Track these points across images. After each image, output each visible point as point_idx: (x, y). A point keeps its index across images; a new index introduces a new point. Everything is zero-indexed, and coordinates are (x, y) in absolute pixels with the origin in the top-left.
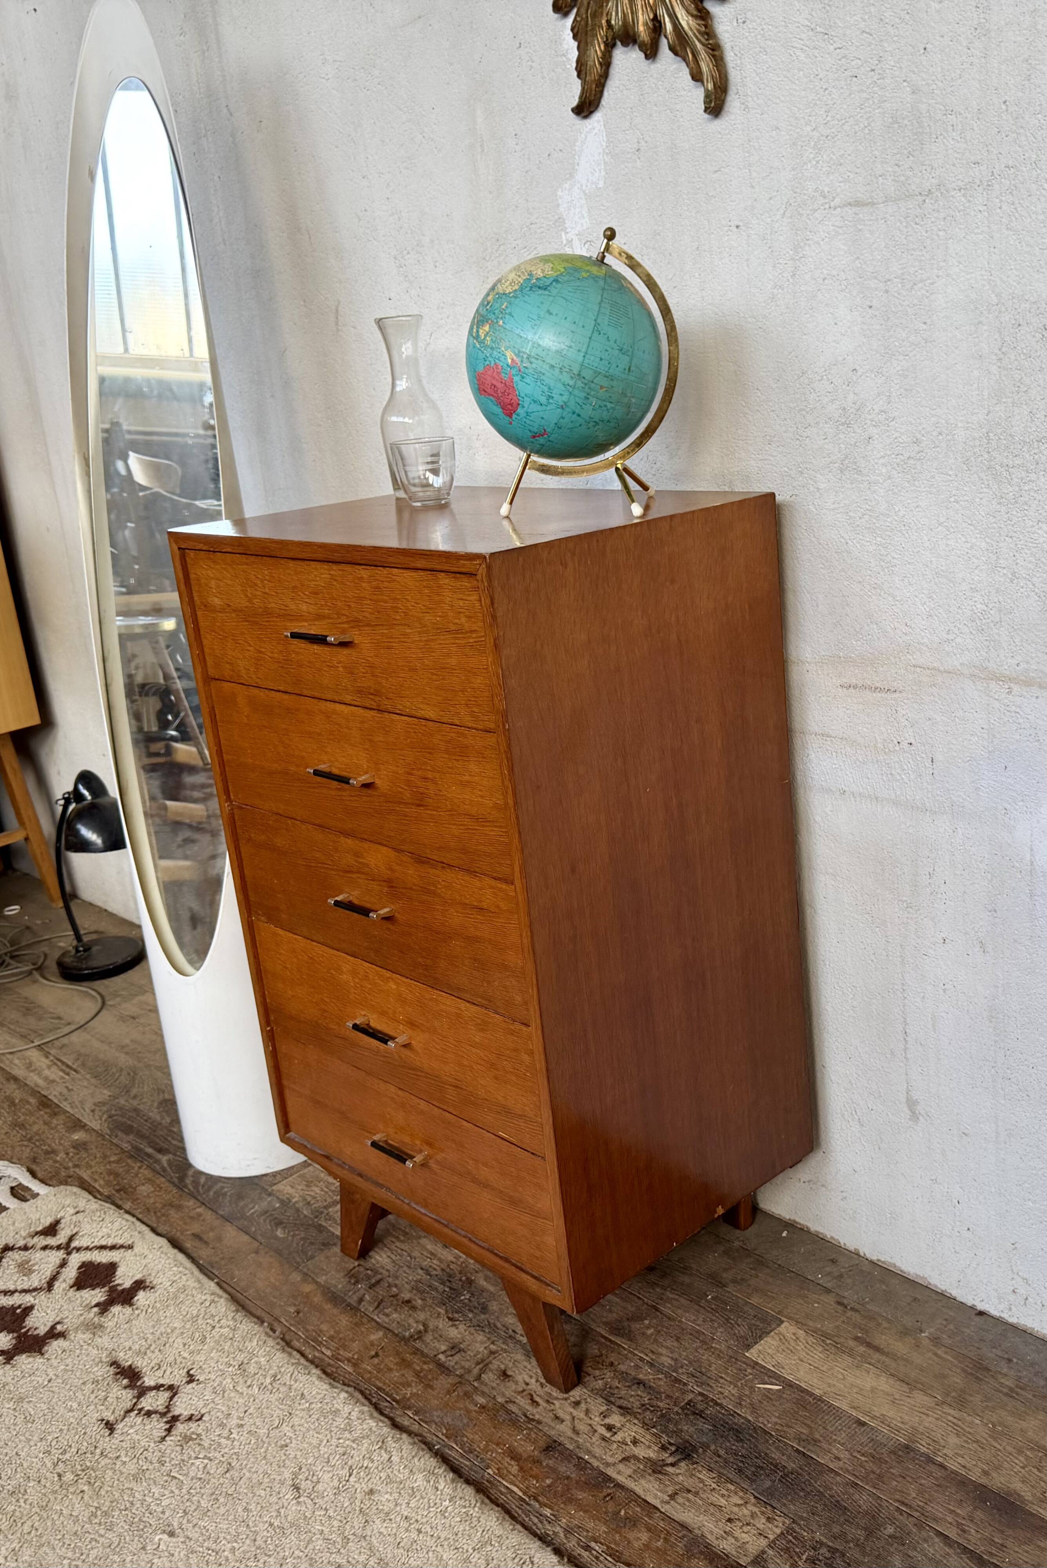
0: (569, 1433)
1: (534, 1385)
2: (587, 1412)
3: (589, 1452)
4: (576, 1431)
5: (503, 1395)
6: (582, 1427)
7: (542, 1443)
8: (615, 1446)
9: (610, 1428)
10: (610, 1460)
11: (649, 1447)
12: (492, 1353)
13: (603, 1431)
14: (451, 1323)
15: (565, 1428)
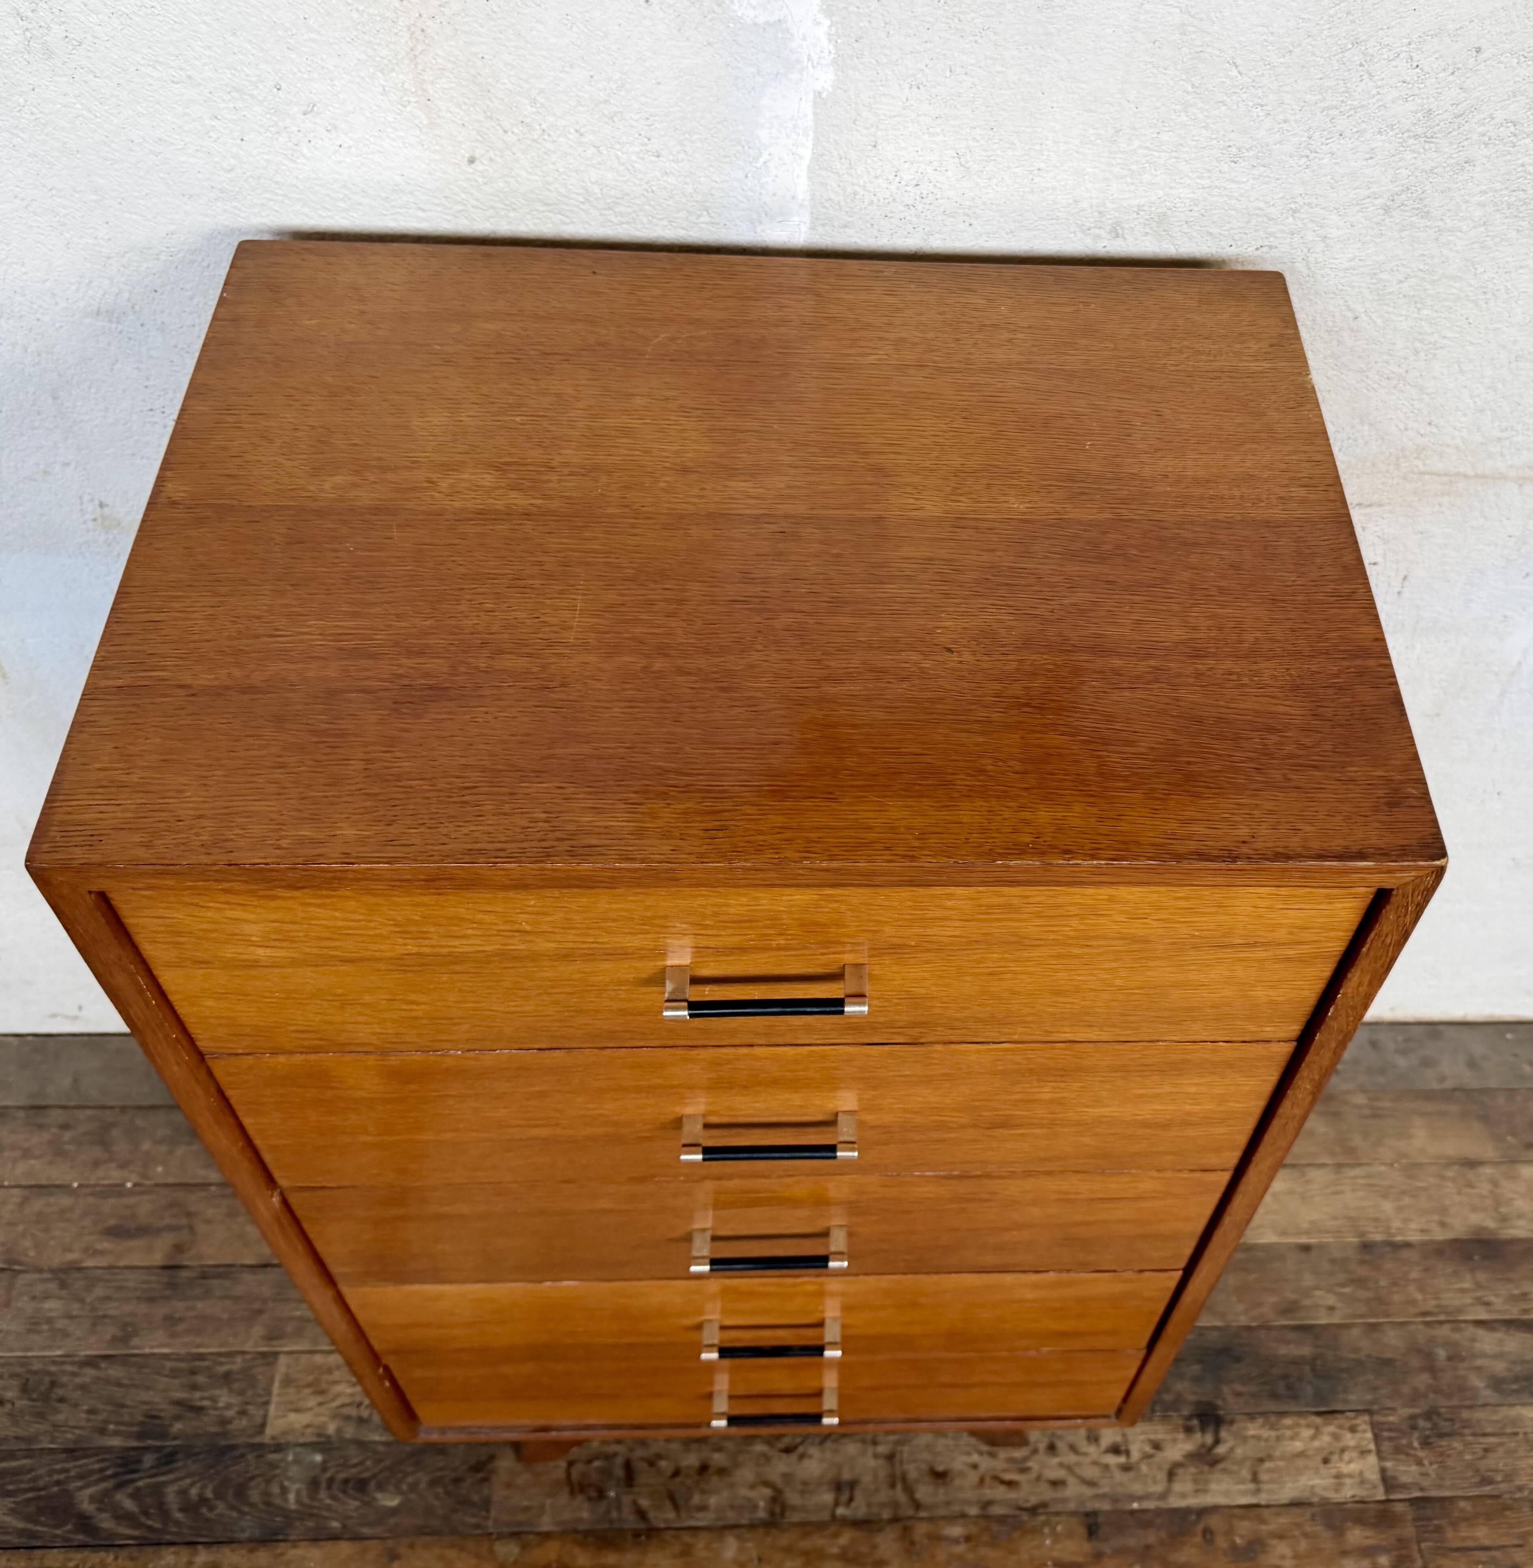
0: (1088, 1492)
1: (986, 1464)
2: (1073, 1448)
3: (1133, 1498)
4: (1091, 1484)
5: (968, 1503)
6: (1091, 1473)
7: (1082, 1531)
8: (1144, 1468)
9: (1115, 1450)
10: (1159, 1488)
11: (1175, 1441)
12: (890, 1457)
13: (1113, 1460)
14: (794, 1457)
15: (1073, 1489)
